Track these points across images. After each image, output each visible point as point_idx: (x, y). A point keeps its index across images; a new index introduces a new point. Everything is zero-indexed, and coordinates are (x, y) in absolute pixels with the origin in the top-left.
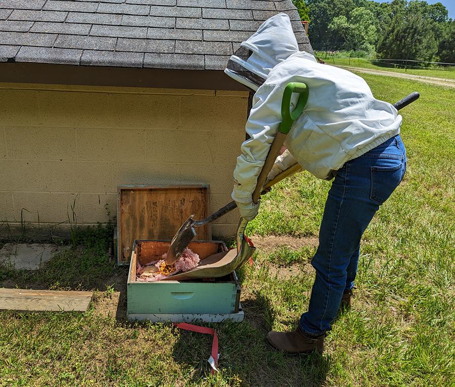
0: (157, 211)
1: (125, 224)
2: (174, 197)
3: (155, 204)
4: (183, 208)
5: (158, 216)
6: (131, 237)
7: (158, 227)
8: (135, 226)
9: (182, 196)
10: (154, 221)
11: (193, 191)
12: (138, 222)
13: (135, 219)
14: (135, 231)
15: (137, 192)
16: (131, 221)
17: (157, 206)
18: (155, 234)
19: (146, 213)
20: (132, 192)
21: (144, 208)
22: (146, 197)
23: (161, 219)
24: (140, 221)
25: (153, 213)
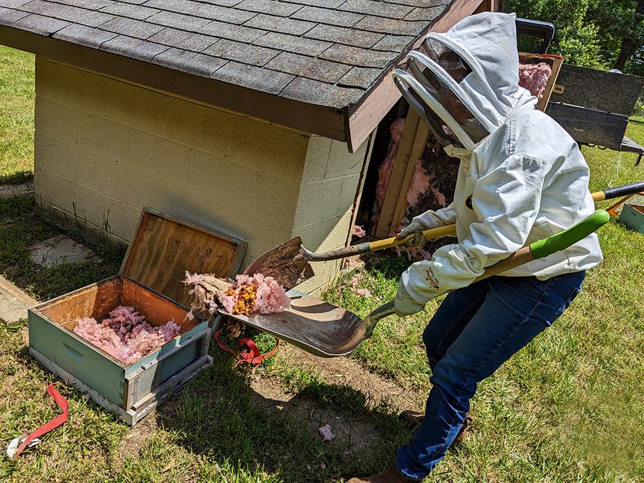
0: (176, 253)
1: (139, 253)
2: (201, 242)
3: (178, 243)
4: (207, 260)
5: (176, 259)
6: (140, 272)
7: (171, 271)
8: (148, 261)
9: (211, 244)
10: (169, 263)
11: (225, 244)
12: (153, 257)
13: (151, 253)
14: (147, 265)
15: (165, 222)
16: (147, 253)
17: (179, 246)
18: (164, 279)
19: (165, 250)
20: (160, 220)
21: (165, 244)
22: (172, 231)
23: (178, 264)
24: (156, 257)
25: (172, 253)
